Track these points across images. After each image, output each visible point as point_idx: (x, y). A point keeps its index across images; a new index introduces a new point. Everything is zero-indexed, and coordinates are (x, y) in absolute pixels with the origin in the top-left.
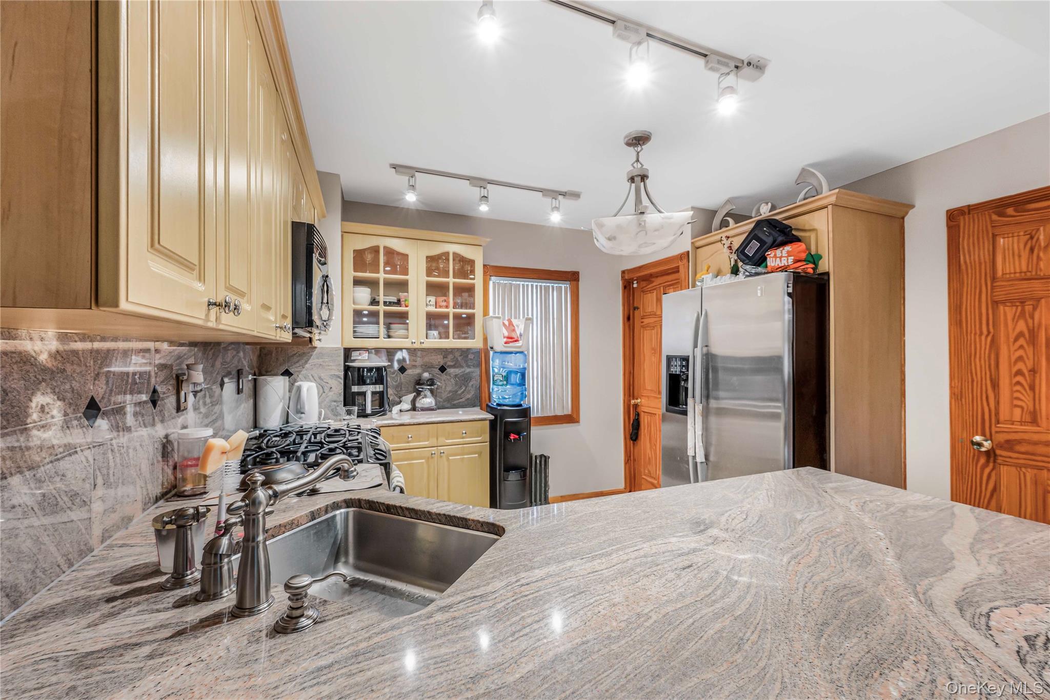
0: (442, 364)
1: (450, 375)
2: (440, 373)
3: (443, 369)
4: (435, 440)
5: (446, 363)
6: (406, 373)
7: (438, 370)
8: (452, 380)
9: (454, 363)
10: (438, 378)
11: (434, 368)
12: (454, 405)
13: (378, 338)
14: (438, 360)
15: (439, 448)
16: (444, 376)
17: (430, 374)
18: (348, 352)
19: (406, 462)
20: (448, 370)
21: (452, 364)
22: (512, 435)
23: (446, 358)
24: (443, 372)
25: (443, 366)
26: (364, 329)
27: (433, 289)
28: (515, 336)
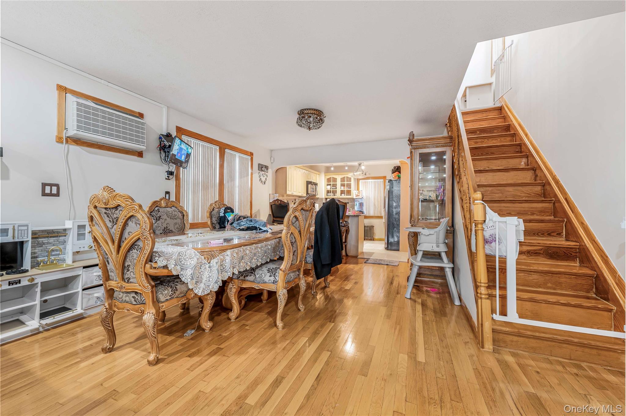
26: (329, 194)
27: (343, 185)
28: (358, 195)
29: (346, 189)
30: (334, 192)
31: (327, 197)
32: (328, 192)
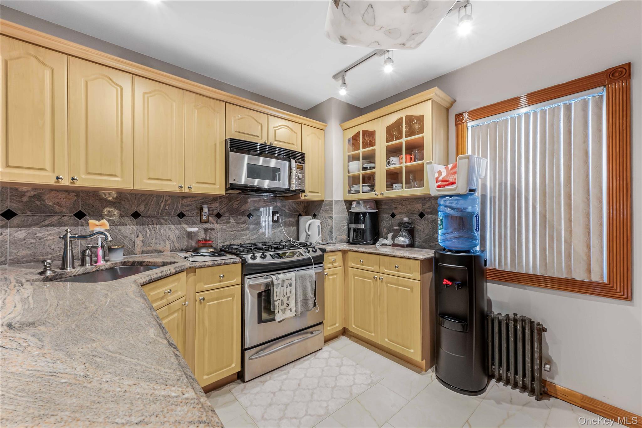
0: (421, 210)
1: (427, 220)
2: (420, 218)
3: (422, 215)
4: (378, 267)
5: (424, 210)
6: (395, 218)
7: (417, 216)
8: (429, 224)
9: (431, 210)
10: (418, 222)
11: (415, 214)
12: (431, 246)
13: (359, 193)
14: (419, 207)
15: (381, 274)
16: (423, 221)
17: (409, 219)
18: (349, 203)
19: (361, 279)
20: (426, 216)
21: (429, 211)
22: (445, 280)
23: (425, 205)
24: (422, 217)
25: (422, 212)
26: (355, 188)
27: (393, 151)
28: (451, 179)
29: (404, 165)
30: (369, 180)
31: (350, 197)
32: (353, 180)
